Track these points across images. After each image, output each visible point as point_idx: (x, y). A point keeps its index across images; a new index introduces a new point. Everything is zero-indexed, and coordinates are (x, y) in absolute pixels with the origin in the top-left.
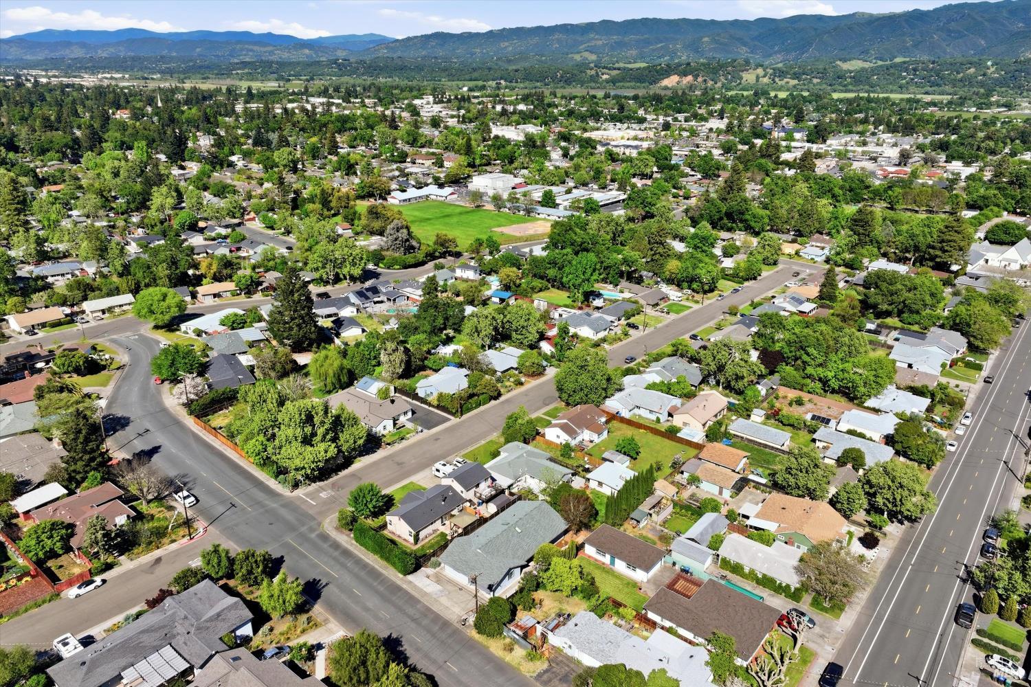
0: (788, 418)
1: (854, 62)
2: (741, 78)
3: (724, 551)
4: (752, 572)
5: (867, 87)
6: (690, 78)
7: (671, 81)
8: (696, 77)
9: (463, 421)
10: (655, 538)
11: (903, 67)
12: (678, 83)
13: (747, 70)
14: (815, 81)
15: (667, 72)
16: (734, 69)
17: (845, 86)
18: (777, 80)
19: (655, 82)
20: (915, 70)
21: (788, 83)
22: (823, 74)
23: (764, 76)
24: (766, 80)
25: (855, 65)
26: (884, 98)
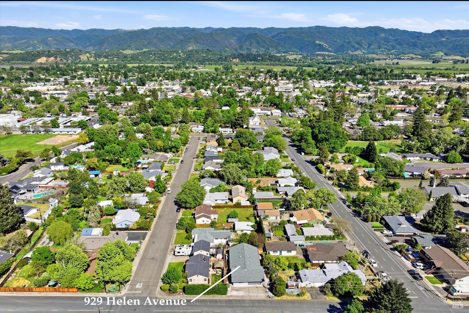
0: (265, 187)
1: (127, 51)
2: (80, 58)
3: (306, 234)
4: (318, 237)
5: (138, 61)
6: (52, 58)
7: (43, 60)
8: (56, 58)
9: (153, 231)
10: (279, 241)
11: (149, 53)
12: (47, 61)
13: (82, 54)
14: (115, 59)
15: (39, 55)
16: (76, 54)
17: (129, 61)
18: (98, 59)
19: (33, 60)
20: (155, 54)
21: (103, 60)
22: (118, 56)
23: (91, 57)
24: (92, 59)
25: (128, 52)
26: (151, 66)
